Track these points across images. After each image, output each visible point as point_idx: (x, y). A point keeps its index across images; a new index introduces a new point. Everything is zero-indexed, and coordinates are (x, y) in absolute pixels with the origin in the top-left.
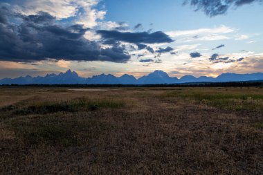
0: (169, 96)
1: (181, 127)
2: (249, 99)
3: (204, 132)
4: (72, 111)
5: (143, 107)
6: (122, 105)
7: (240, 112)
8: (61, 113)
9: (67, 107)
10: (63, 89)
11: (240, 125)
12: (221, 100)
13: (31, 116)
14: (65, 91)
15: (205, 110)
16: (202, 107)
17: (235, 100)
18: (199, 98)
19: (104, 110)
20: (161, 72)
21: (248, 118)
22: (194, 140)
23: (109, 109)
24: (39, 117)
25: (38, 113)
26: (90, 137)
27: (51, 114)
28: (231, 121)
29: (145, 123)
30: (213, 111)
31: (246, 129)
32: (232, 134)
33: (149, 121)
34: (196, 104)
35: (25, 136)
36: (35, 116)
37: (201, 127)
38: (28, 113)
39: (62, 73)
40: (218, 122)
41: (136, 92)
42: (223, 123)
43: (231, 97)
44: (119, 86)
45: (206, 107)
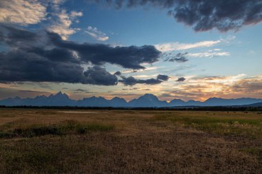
0: (159, 119)
1: (171, 152)
2: (236, 124)
3: (194, 157)
4: (60, 134)
5: (134, 130)
6: (112, 128)
7: (228, 136)
8: (48, 137)
9: (55, 129)
10: (53, 111)
11: (228, 150)
12: (209, 125)
13: (16, 139)
14: (54, 114)
15: (194, 134)
16: (191, 131)
17: (223, 125)
18: (188, 121)
19: (94, 134)
20: (151, 95)
21: (236, 142)
22: (184, 166)
23: (98, 133)
24: (25, 141)
25: (24, 136)
26: (77, 163)
27: (38, 138)
28: (220, 146)
29: (135, 148)
30: (202, 135)
31: (235, 153)
32: (221, 159)
33: (139, 146)
34: (185, 127)
35: (7, 161)
36: (21, 139)
37: (190, 151)
38: (14, 136)
39: (52, 95)
40: (208, 146)
41: (126, 115)
42: (212, 148)
43: (219, 121)
44: (110, 108)
45: (195, 131)
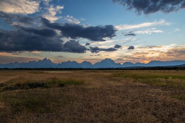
0: (115, 76)
1: (123, 98)
2: (170, 79)
3: (140, 101)
4: (47, 87)
5: (97, 84)
6: (82, 83)
7: (164, 87)
8: (39, 89)
9: (43, 84)
10: (41, 71)
11: (164, 97)
12: (151, 79)
13: (17, 91)
14: (42, 73)
15: (140, 86)
16: (138, 84)
17: (161, 79)
18: (135, 77)
19: (70, 86)
20: (109, 60)
21: (170, 91)
22: (133, 108)
23: (73, 86)
24: (23, 92)
25: (22, 89)
26: (59, 106)
27: (32, 90)
28: (159, 94)
29: (98, 96)
30: (145, 87)
31: (169, 99)
32: (159, 103)
33: (101, 95)
34: (134, 82)
35: (12, 105)
36: (20, 90)
37: (137, 98)
38: (15, 89)
39: (40, 60)
40: (149, 95)
41: (92, 73)
42: (153, 95)
43: (158, 77)
44: (81, 69)
45: (141, 84)
